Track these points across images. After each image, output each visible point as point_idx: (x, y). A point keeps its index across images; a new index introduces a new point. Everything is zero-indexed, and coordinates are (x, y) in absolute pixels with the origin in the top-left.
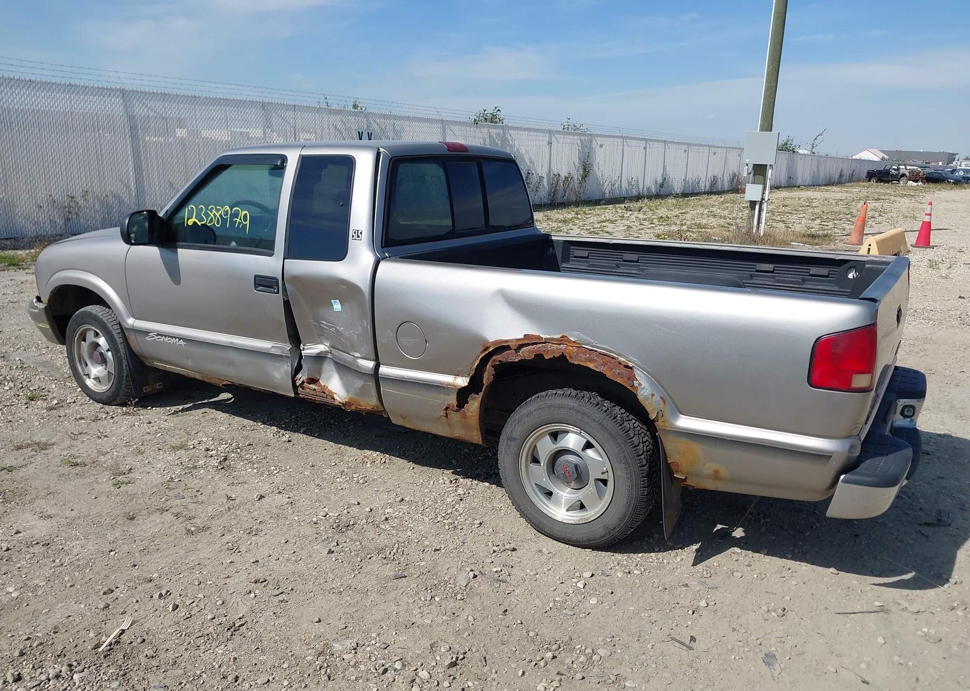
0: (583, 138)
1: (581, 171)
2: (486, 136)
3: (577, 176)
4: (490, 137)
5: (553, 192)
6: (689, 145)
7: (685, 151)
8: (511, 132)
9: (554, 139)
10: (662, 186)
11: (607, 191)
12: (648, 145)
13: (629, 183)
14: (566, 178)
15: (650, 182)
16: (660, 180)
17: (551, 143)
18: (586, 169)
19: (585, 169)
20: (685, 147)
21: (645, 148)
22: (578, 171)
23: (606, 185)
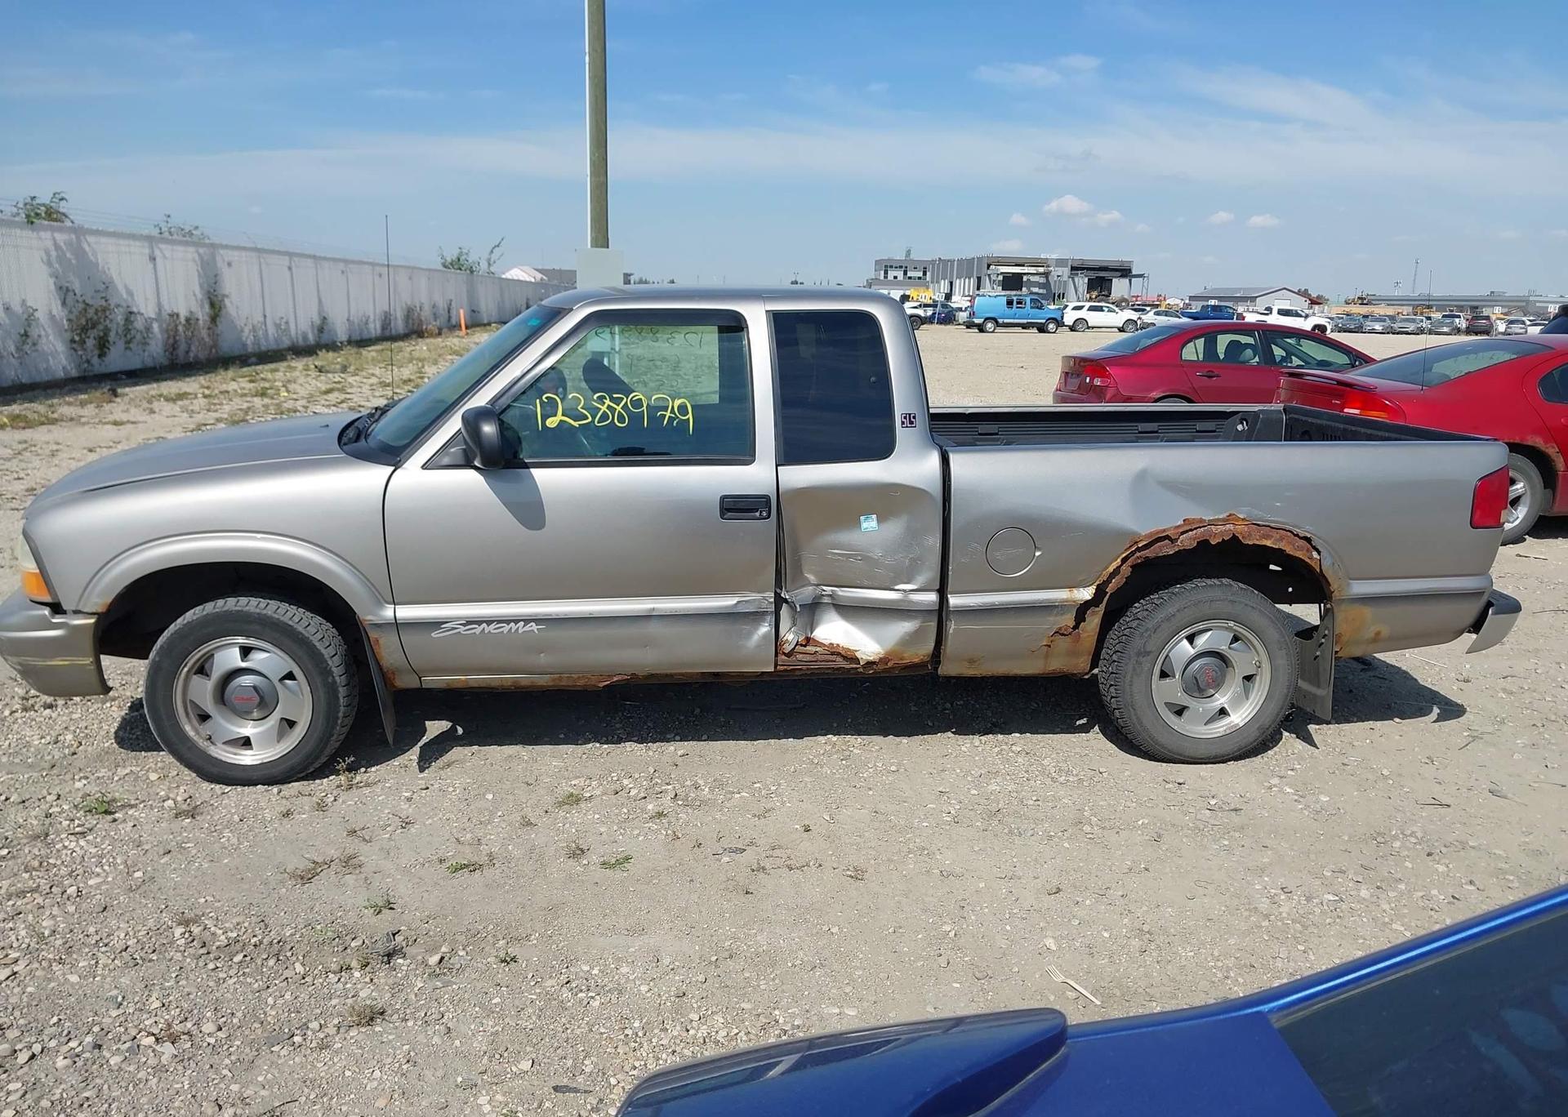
0: (201, 251)
1: (207, 307)
2: (49, 244)
3: (202, 314)
4: (57, 247)
5: (172, 346)
6: (346, 261)
7: (343, 272)
8: (91, 239)
9: (157, 253)
10: (321, 330)
11: (249, 342)
12: (293, 264)
13: (278, 326)
14: (188, 320)
15: (302, 326)
16: (318, 322)
17: (154, 259)
18: (215, 304)
19: (212, 305)
20: (341, 266)
21: (290, 268)
22: (202, 307)
23: (246, 330)
